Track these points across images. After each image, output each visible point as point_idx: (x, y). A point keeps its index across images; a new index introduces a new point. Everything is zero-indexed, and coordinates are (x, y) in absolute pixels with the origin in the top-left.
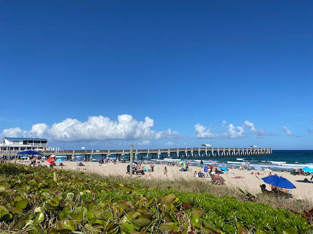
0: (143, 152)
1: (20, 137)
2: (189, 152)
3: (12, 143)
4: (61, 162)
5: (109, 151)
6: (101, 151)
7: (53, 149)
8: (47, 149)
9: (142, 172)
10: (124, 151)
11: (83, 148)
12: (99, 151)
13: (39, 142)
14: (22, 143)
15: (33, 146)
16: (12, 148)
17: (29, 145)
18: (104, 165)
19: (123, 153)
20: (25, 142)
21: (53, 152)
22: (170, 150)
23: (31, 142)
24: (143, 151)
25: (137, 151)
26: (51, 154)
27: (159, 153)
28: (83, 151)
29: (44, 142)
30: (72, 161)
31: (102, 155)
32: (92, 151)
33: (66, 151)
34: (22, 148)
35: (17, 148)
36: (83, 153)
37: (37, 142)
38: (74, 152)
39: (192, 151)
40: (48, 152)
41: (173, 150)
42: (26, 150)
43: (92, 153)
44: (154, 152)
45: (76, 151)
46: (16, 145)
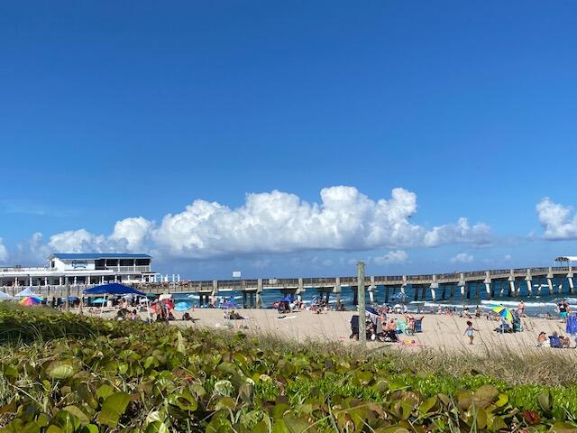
0: (389, 283)
1: (89, 252)
2: (520, 281)
3: (70, 267)
4: (186, 310)
5: (300, 281)
6: (281, 281)
7: (166, 280)
8: (151, 280)
9: (393, 335)
10: (338, 280)
11: (237, 274)
12: (275, 281)
13: (130, 263)
14: (93, 266)
15: (119, 273)
16: (71, 279)
17: (110, 272)
18: (290, 317)
19: (337, 287)
20: (100, 264)
21: (166, 286)
22: (466, 274)
23: (112, 263)
24: (389, 278)
25: (372, 279)
26: (161, 291)
27: (434, 285)
28: (237, 282)
29: (144, 261)
30: (211, 306)
31: (284, 291)
32: (260, 283)
33: (195, 284)
34: (95, 279)
35: (82, 279)
36: (238, 288)
37: (127, 262)
38: (215, 284)
39: (528, 278)
40: (154, 286)
41: (473, 274)
42: (103, 283)
43: (259, 288)
44: (419, 282)
45: (221, 283)
46: (80, 271)
